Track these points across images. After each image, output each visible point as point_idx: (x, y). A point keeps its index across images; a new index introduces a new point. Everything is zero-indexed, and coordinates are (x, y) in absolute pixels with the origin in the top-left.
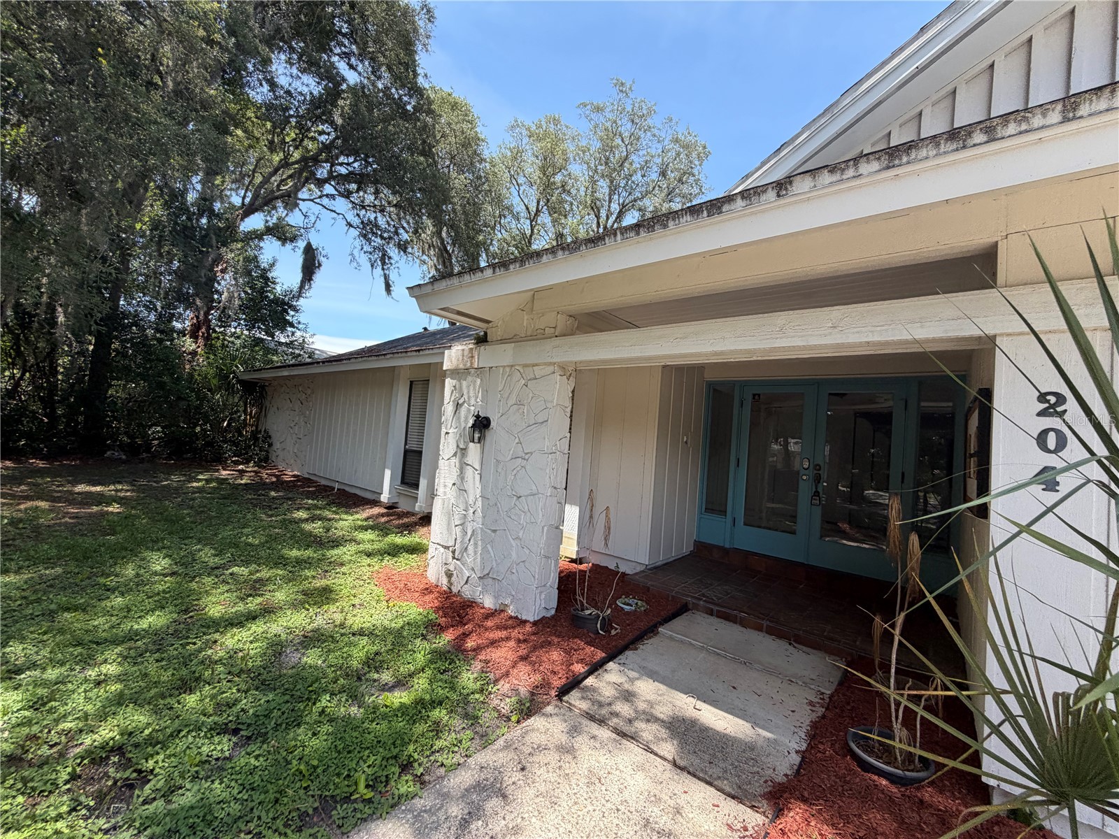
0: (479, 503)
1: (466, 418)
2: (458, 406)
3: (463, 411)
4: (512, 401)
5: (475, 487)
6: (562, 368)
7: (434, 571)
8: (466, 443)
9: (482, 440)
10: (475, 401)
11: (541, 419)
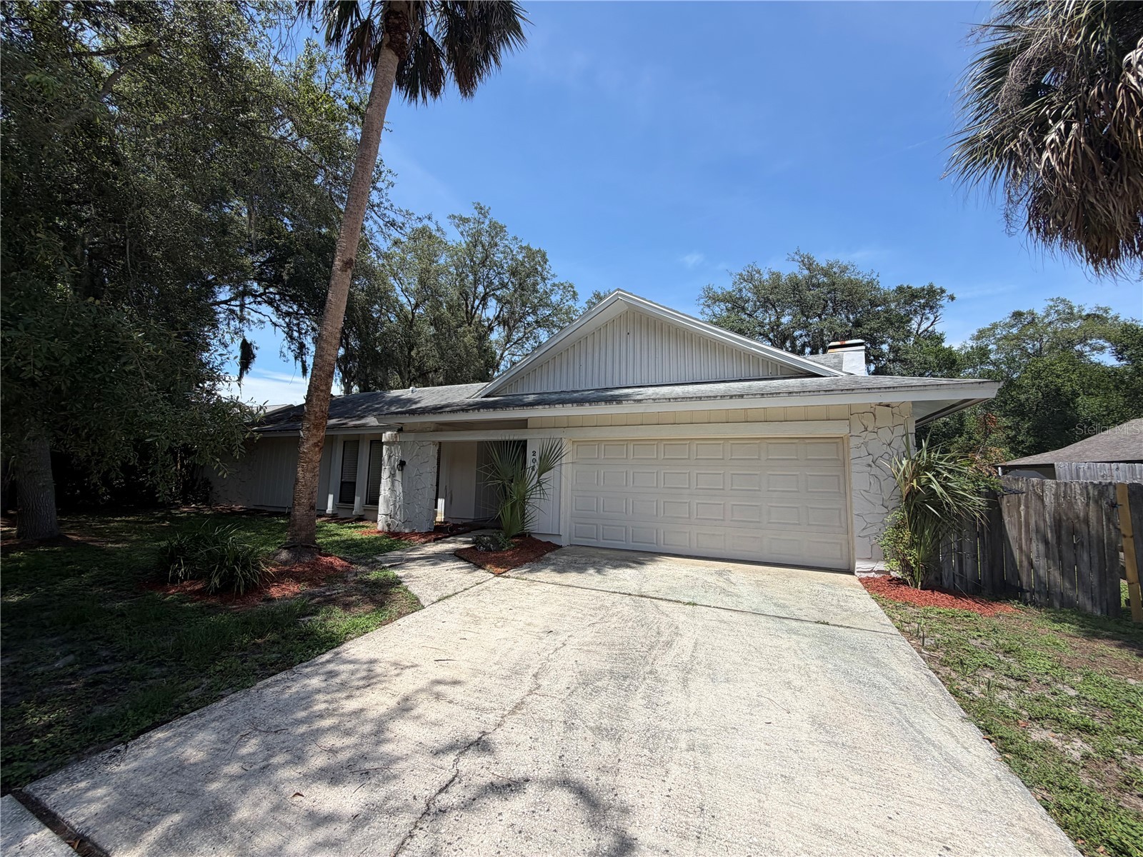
0: (402, 495)
1: (394, 463)
2: (390, 457)
4: (414, 454)
5: (399, 488)
6: (433, 442)
7: (381, 525)
8: (395, 471)
9: (402, 470)
10: (398, 455)
11: (426, 460)
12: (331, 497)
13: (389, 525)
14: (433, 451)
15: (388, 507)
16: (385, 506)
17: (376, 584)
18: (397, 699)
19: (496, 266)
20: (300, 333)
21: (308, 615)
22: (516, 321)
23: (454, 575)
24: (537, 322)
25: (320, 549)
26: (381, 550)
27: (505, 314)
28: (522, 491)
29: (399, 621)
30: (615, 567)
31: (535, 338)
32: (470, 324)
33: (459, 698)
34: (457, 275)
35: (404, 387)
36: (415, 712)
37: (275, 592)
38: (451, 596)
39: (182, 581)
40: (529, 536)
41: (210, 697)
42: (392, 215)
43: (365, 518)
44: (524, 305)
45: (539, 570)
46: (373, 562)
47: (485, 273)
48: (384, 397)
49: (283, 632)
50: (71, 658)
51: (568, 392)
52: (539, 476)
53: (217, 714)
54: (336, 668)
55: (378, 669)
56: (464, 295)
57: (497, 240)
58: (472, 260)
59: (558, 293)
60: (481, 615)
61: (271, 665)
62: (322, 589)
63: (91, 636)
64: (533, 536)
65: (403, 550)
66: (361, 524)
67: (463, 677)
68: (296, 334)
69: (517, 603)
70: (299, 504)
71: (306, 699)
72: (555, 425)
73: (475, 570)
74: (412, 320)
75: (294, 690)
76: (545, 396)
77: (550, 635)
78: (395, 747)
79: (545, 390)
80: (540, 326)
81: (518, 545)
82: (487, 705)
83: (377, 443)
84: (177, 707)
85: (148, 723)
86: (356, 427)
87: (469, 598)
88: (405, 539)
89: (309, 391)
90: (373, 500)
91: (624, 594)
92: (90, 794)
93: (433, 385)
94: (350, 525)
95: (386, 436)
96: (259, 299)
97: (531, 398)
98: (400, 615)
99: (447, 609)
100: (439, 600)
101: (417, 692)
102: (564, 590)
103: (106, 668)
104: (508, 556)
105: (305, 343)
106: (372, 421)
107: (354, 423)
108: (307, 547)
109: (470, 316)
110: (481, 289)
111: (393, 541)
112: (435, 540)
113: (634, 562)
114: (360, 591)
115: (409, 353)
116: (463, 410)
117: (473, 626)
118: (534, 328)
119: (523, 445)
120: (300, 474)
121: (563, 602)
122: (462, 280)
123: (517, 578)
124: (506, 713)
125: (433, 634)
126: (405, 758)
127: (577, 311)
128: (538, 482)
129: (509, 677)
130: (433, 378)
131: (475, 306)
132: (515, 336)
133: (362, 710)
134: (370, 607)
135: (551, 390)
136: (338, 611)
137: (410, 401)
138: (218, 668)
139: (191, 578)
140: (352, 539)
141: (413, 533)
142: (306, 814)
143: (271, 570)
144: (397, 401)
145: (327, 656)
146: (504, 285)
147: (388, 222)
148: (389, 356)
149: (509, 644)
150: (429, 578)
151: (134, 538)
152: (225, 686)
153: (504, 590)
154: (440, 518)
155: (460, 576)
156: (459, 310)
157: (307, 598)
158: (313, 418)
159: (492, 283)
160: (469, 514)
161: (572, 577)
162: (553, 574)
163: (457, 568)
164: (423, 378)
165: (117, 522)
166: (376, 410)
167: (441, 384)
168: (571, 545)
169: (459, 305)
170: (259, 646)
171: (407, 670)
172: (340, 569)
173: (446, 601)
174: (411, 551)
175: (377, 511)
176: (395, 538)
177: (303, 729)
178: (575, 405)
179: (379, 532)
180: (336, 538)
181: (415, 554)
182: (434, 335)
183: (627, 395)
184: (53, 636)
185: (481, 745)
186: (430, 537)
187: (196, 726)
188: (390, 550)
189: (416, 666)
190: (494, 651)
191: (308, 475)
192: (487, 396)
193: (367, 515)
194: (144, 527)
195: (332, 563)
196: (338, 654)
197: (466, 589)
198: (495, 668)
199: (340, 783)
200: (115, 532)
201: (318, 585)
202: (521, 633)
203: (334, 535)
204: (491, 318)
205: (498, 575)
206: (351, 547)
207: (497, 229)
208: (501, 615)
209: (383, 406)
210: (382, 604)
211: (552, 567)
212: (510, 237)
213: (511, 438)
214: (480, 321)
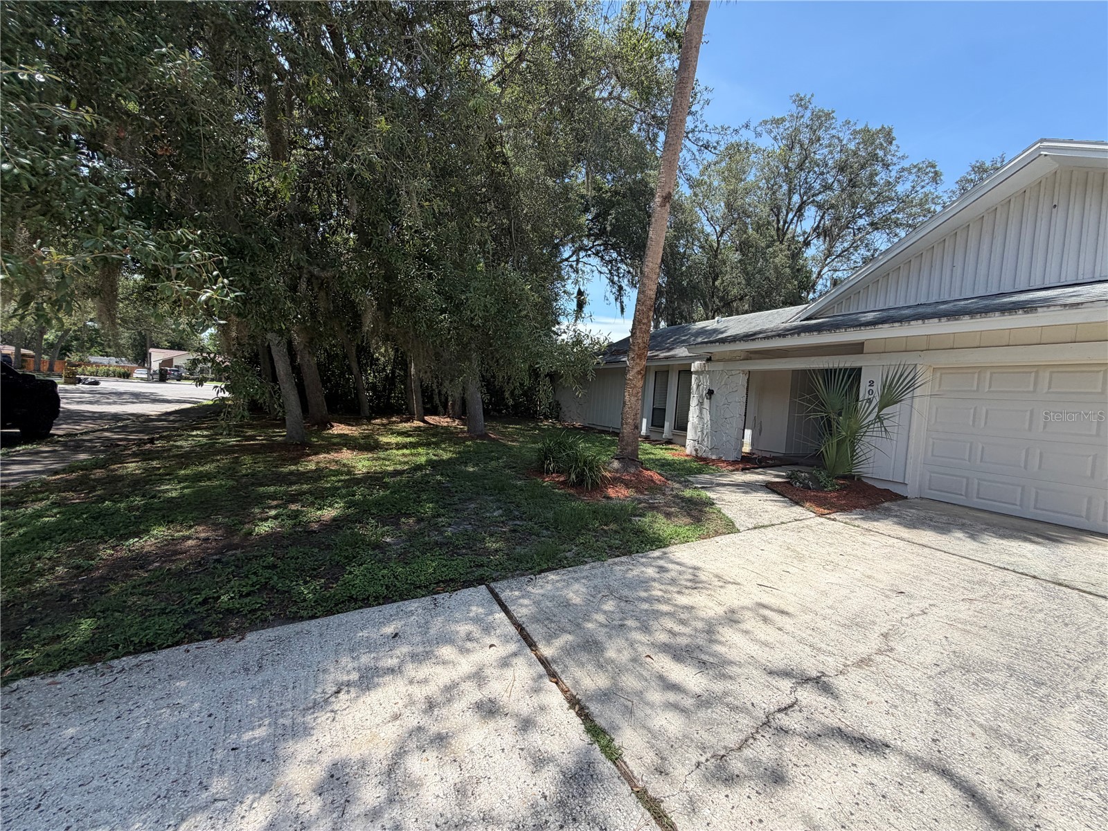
0: (709, 422)
1: (703, 391)
2: (698, 386)
3: (701, 387)
4: (723, 383)
5: (707, 416)
6: (743, 371)
7: (689, 449)
8: (703, 400)
9: (710, 398)
10: (706, 384)
11: (735, 390)
12: (645, 421)
13: (696, 450)
14: (742, 380)
15: (696, 432)
16: (693, 431)
17: (690, 501)
18: (724, 608)
19: (818, 166)
20: (619, 277)
21: (637, 516)
22: (841, 229)
23: (770, 507)
24: (872, 224)
25: (642, 464)
26: (691, 472)
27: (827, 222)
28: (855, 427)
29: (717, 539)
30: (1003, 537)
31: (867, 245)
32: (781, 242)
33: (789, 628)
34: (768, 188)
35: (707, 319)
36: (744, 626)
37: (611, 492)
38: (767, 526)
39: (552, 473)
40: (858, 479)
41: (578, 561)
42: (705, 137)
43: (673, 441)
44: (854, 206)
45: (877, 520)
46: (685, 482)
47: (802, 179)
48: (689, 329)
49: (621, 525)
50: (500, 511)
51: (930, 304)
52: (880, 410)
53: (585, 574)
54: (666, 565)
55: (702, 576)
56: (776, 210)
57: (821, 133)
58: (786, 167)
59: (907, 179)
60: (804, 552)
61: (616, 548)
62: (646, 497)
63: (508, 500)
64: (865, 480)
65: (711, 474)
66: (670, 446)
67: (791, 610)
68: (616, 279)
69: (849, 550)
70: (626, 424)
71: (644, 583)
72: (907, 348)
73: (792, 506)
74: (717, 248)
75: (635, 573)
76: (892, 313)
77: (902, 596)
78: (727, 651)
79: (892, 305)
80: (877, 229)
81: (843, 488)
82: (823, 646)
83: (686, 373)
84: (560, 561)
85: (545, 566)
86: (667, 358)
87: (787, 532)
88: (713, 465)
89: (634, 324)
90: (681, 426)
91: (1022, 574)
92: (521, 601)
93: (738, 314)
94: (661, 446)
95: (695, 366)
96: (590, 252)
97: (870, 316)
98: (717, 533)
99: (765, 538)
100: (755, 528)
101: (743, 608)
102: (917, 549)
103: (518, 523)
104: (832, 497)
105: (623, 285)
106: (682, 352)
107: (665, 354)
108: (633, 460)
109: (781, 233)
110: (796, 199)
111: (702, 465)
112: (743, 470)
113: (1038, 536)
114: (678, 504)
115: (714, 283)
116: (779, 335)
117: (795, 561)
118: (868, 233)
119: (856, 374)
120: (627, 398)
121: (916, 562)
122: (774, 193)
123: (845, 523)
124: (848, 663)
125: (752, 559)
126: (740, 665)
127: (940, 198)
128: (878, 416)
129: (849, 627)
130: (738, 307)
131: (789, 220)
132: (839, 248)
133: (692, 608)
134: (688, 520)
135: (901, 304)
136: (661, 518)
137: (715, 331)
138: (581, 541)
139: (557, 472)
140: (664, 459)
141: (719, 460)
142: (658, 675)
143: (608, 475)
144: (703, 332)
145: (657, 553)
146: (827, 187)
147: (702, 146)
148: (694, 288)
149: (845, 592)
150: (741, 504)
151: (521, 440)
152: (587, 555)
153: (830, 532)
154: (747, 448)
155: (774, 508)
156: (767, 229)
157: (636, 502)
158: (636, 348)
159: (810, 188)
160: (779, 447)
161: (927, 536)
162: (896, 527)
163: (771, 500)
164: (727, 307)
165: (511, 428)
166: (684, 341)
167: (746, 312)
168: (922, 498)
169: (769, 223)
170: (605, 531)
171: (730, 585)
172: (658, 483)
173: (762, 530)
174: (720, 476)
175: (685, 437)
176: (702, 462)
177: (645, 606)
178: (944, 320)
179: (687, 456)
180: (652, 456)
181: (724, 480)
182: (740, 261)
183: (1045, 300)
184: (491, 495)
185: (820, 683)
186: (737, 466)
187: (573, 578)
188: (700, 473)
189: (738, 584)
190: (825, 593)
191: (633, 399)
192: (807, 319)
193: (676, 439)
194: (526, 433)
195: (651, 476)
196: (666, 554)
197: (783, 523)
198: (830, 611)
199: (682, 661)
200: (511, 434)
201: (642, 493)
202: (860, 584)
203: (650, 453)
204: (808, 230)
205: (822, 515)
206: (664, 465)
207: (822, 119)
208: (830, 559)
209: (690, 338)
210: (699, 520)
211: (895, 520)
212: (838, 124)
213: (842, 365)
214: (794, 237)
